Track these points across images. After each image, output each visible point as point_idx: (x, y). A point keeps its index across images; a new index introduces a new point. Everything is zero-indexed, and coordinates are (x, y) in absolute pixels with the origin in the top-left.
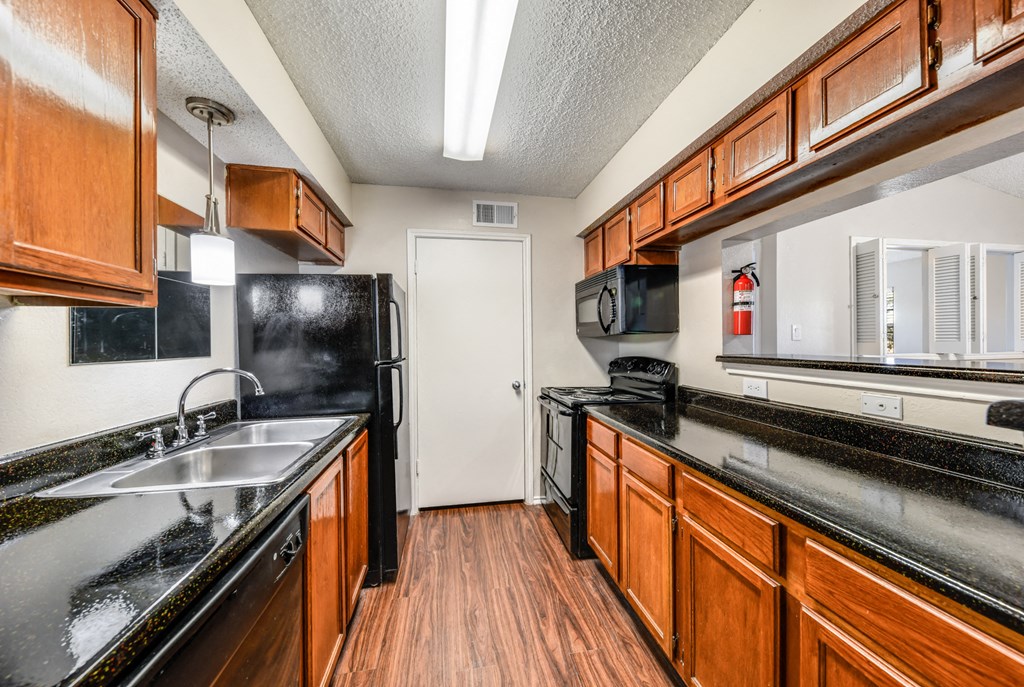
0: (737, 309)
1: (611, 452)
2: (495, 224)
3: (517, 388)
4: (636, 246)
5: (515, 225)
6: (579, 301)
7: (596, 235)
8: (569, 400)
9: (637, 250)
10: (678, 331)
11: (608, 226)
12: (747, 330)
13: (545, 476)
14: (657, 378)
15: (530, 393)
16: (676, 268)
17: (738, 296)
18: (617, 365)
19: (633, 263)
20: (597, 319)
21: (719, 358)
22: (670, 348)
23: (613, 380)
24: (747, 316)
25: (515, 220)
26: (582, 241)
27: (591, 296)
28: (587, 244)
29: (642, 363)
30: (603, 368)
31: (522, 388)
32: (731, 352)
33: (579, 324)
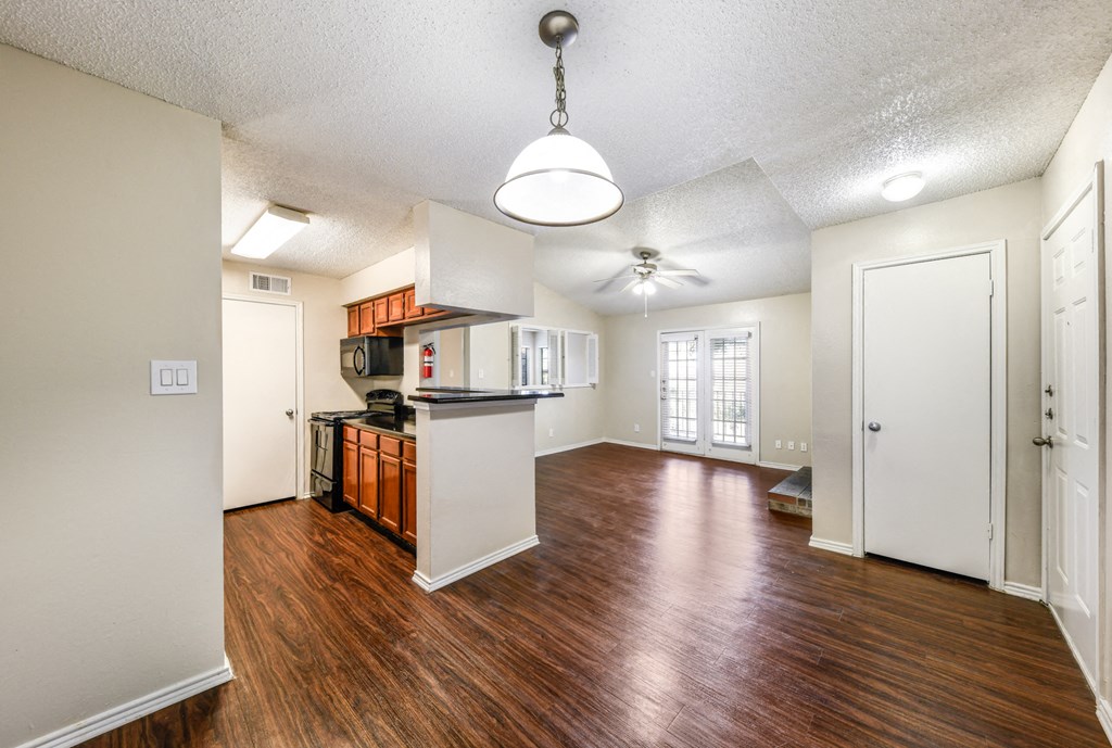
0: (426, 365)
1: (355, 440)
2: (270, 292)
3: (290, 414)
4: (377, 326)
5: (289, 294)
6: (343, 353)
7: (355, 309)
8: (332, 418)
9: (378, 328)
10: (402, 374)
11: (362, 307)
12: (430, 375)
13: (315, 474)
14: (391, 401)
15: (303, 419)
16: (402, 339)
17: (426, 359)
18: (370, 395)
19: (375, 335)
20: (353, 366)
21: (417, 389)
22: (400, 384)
23: (369, 405)
24: (430, 368)
25: (289, 290)
26: (346, 310)
27: (349, 351)
28: (349, 313)
29: (384, 393)
30: (362, 398)
31: (294, 414)
32: (423, 386)
33: (342, 368)
